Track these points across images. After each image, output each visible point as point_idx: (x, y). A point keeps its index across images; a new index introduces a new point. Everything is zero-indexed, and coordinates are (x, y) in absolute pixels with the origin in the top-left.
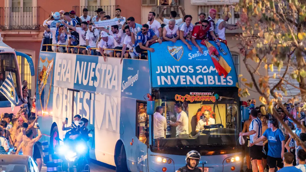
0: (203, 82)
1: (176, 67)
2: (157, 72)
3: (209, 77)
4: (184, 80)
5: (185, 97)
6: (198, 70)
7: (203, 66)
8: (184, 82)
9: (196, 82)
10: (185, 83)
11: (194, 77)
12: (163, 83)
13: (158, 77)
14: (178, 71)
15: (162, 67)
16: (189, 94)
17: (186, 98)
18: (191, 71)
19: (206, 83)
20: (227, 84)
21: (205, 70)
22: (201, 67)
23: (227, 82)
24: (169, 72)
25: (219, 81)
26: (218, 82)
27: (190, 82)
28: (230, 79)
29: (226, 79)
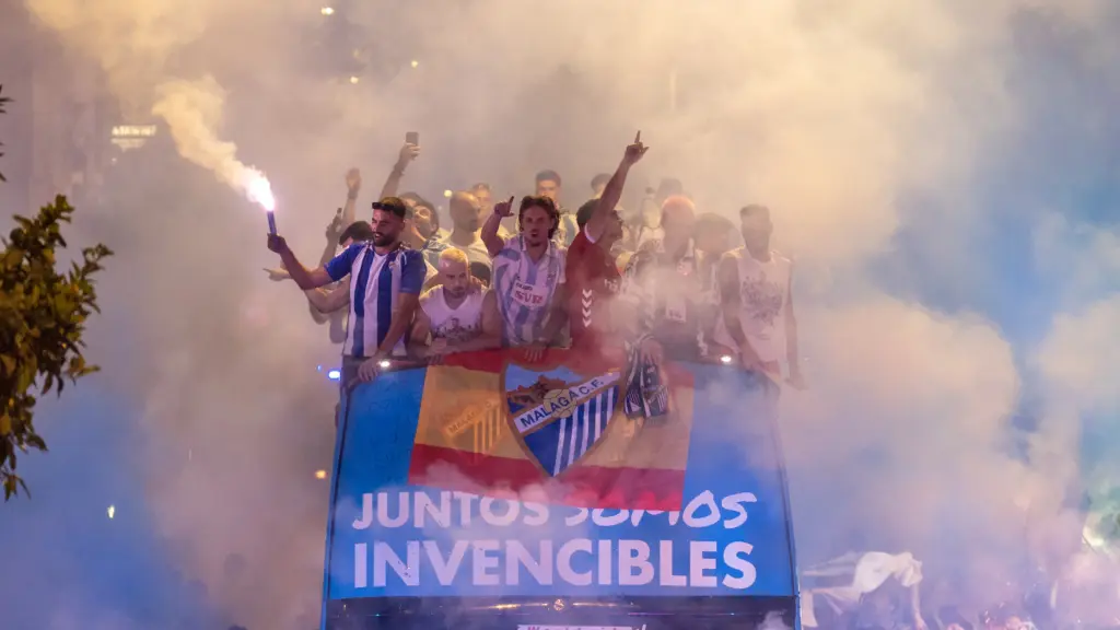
0: (589, 574)
2: (357, 525)
3: (625, 546)
4: (494, 562)
8: (489, 571)
9: (556, 574)
10: (493, 580)
11: (546, 547)
12: (380, 580)
13: (360, 550)
20: (720, 580)
23: (722, 570)
24: (419, 523)
25: (681, 565)
26: (676, 572)
27: (523, 569)
28: (741, 555)
29: (718, 556)
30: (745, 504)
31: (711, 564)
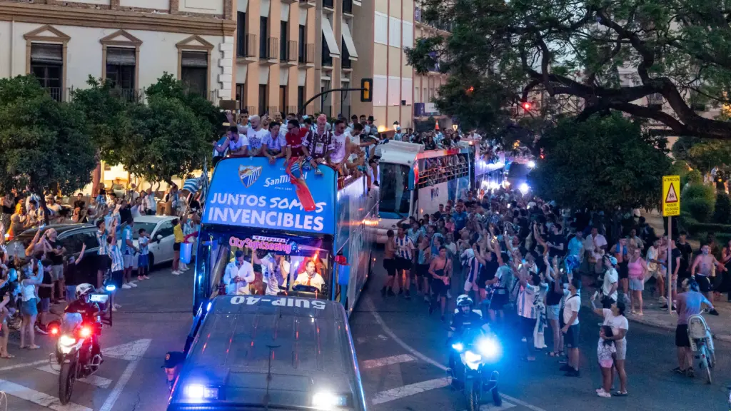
0: (275, 222)
1: (241, 196)
2: (212, 202)
3: (286, 215)
4: (248, 216)
5: (245, 241)
6: (274, 204)
7: (282, 199)
8: (246, 219)
9: (265, 221)
10: (247, 221)
11: (264, 213)
12: (216, 219)
13: (212, 209)
14: (242, 203)
15: (220, 194)
16: (251, 239)
17: (245, 244)
18: (262, 203)
19: (279, 224)
20: (312, 227)
21: (284, 204)
22: (279, 199)
23: (313, 225)
24: (229, 203)
25: (302, 222)
26: (300, 224)
27: (256, 219)
28: (320, 221)
29: (313, 220)
30: (322, 206)
31: (310, 222)
